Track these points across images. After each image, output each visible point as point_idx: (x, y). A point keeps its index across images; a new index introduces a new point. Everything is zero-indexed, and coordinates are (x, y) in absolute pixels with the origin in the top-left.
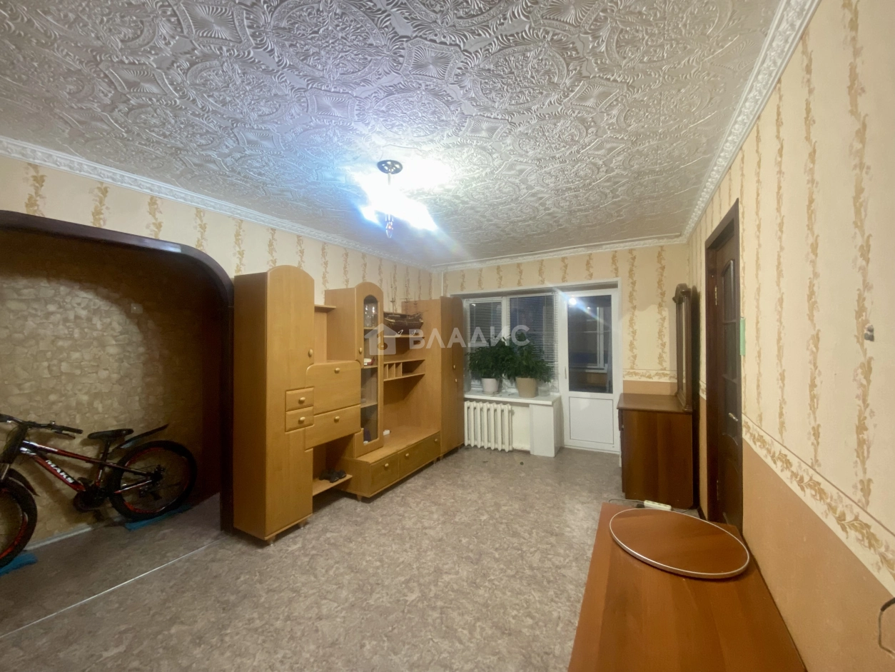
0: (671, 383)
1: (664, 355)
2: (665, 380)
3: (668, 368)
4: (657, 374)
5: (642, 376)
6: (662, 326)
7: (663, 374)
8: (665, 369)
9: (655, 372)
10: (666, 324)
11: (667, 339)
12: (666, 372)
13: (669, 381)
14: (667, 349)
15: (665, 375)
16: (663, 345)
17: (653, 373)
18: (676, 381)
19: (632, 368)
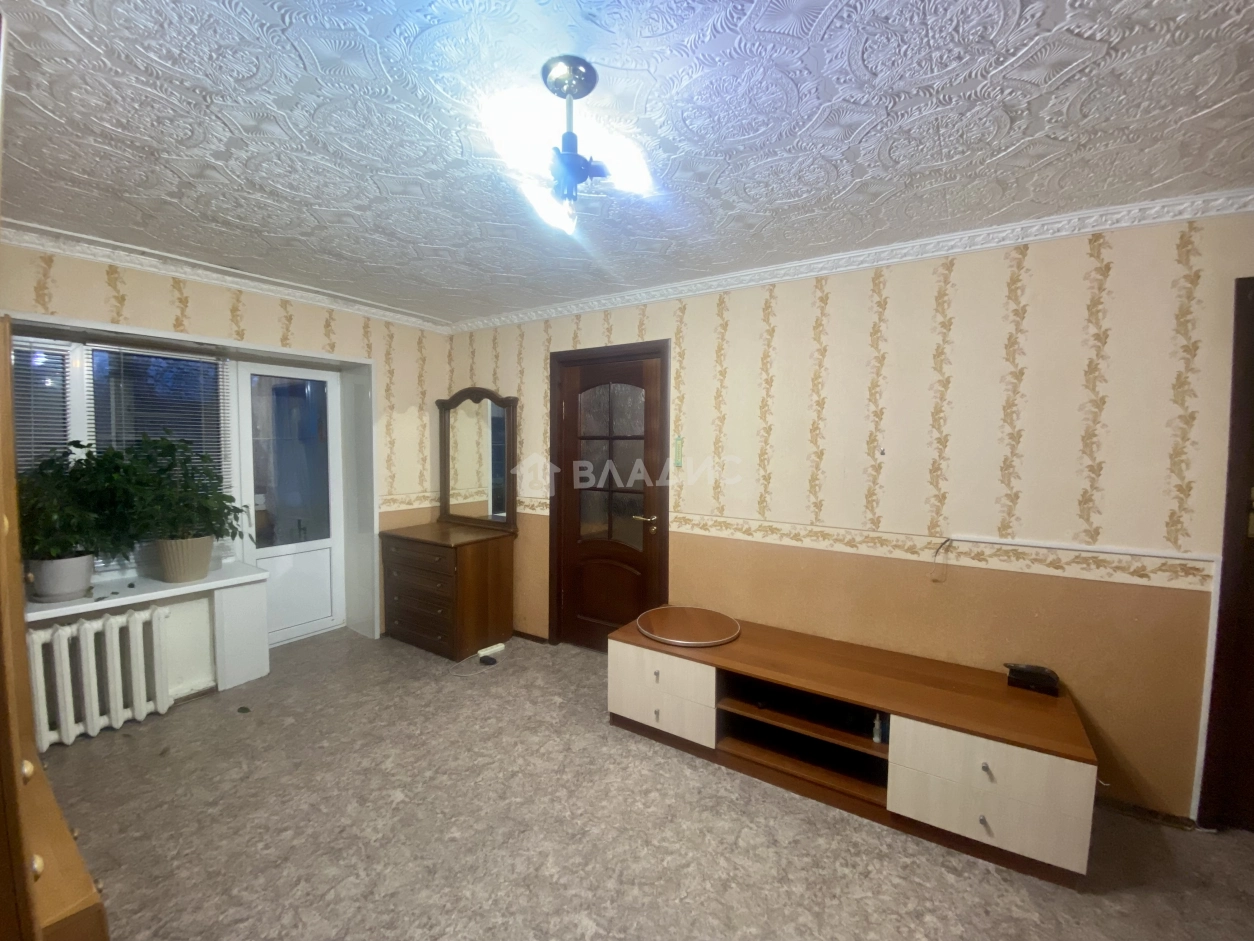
0: (432, 508)
1: (425, 473)
2: (427, 504)
3: (429, 489)
4: (418, 498)
5: (402, 502)
6: (423, 436)
7: (424, 497)
8: (425, 491)
9: (415, 496)
10: (427, 433)
11: (427, 452)
12: (426, 494)
13: (429, 505)
14: (428, 466)
15: (425, 498)
16: (424, 460)
17: (413, 497)
18: (438, 504)
19: (390, 494)
